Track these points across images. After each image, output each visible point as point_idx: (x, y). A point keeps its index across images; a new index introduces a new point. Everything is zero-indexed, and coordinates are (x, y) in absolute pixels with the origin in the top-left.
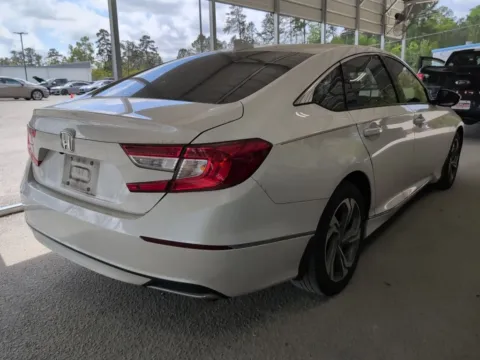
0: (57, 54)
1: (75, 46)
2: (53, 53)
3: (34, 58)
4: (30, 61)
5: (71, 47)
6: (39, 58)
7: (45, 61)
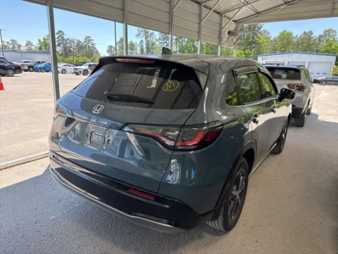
0: (31, 44)
1: (42, 40)
2: (29, 43)
3: (16, 46)
4: (14, 48)
5: (39, 41)
6: (20, 46)
7: (23, 48)
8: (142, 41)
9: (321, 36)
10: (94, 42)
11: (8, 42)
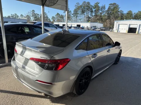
10: (47, 15)
11: (13, 15)
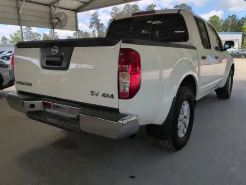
8: (94, 31)
9: (243, 18)
